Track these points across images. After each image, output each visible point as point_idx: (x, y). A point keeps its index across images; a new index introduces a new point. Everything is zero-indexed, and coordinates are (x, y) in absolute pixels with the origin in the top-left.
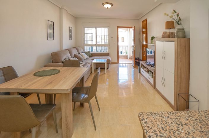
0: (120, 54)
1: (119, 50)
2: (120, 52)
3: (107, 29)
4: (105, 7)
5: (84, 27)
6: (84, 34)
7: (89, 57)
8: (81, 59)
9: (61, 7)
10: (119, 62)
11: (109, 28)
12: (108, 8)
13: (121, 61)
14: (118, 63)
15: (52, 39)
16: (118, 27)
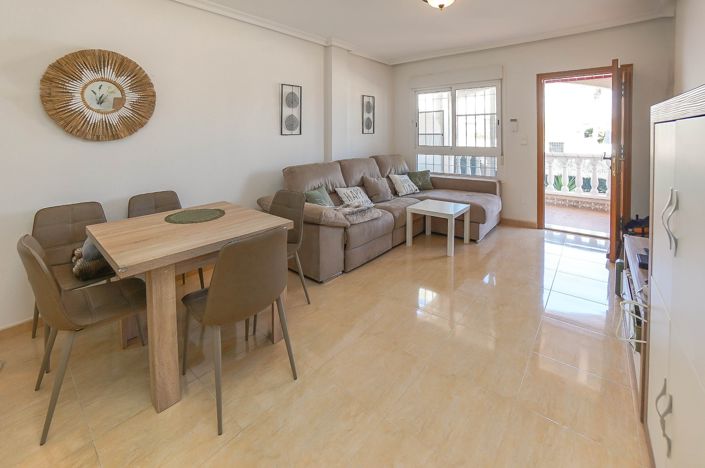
0: (550, 190)
1: (547, 172)
2: (551, 180)
3: (493, 90)
4: (433, 5)
5: (417, 91)
6: (417, 113)
7: (422, 189)
8: (378, 194)
9: (327, 42)
10: (546, 225)
11: (500, 82)
12: (441, 6)
13: (554, 218)
14: (540, 225)
15: (297, 131)
16: (541, 78)
